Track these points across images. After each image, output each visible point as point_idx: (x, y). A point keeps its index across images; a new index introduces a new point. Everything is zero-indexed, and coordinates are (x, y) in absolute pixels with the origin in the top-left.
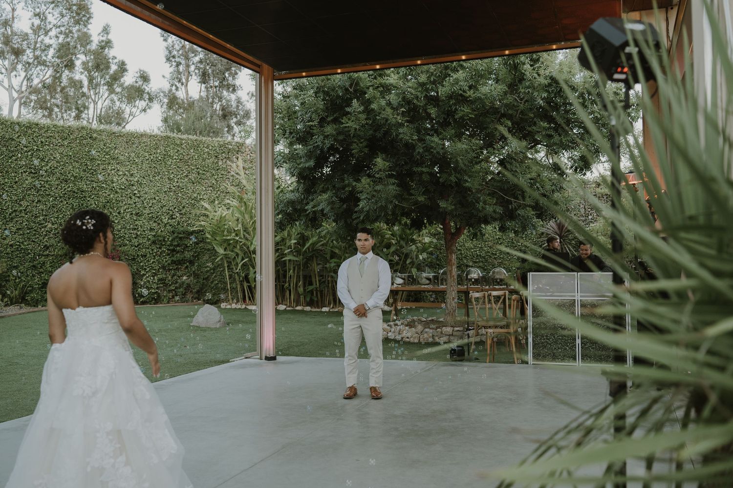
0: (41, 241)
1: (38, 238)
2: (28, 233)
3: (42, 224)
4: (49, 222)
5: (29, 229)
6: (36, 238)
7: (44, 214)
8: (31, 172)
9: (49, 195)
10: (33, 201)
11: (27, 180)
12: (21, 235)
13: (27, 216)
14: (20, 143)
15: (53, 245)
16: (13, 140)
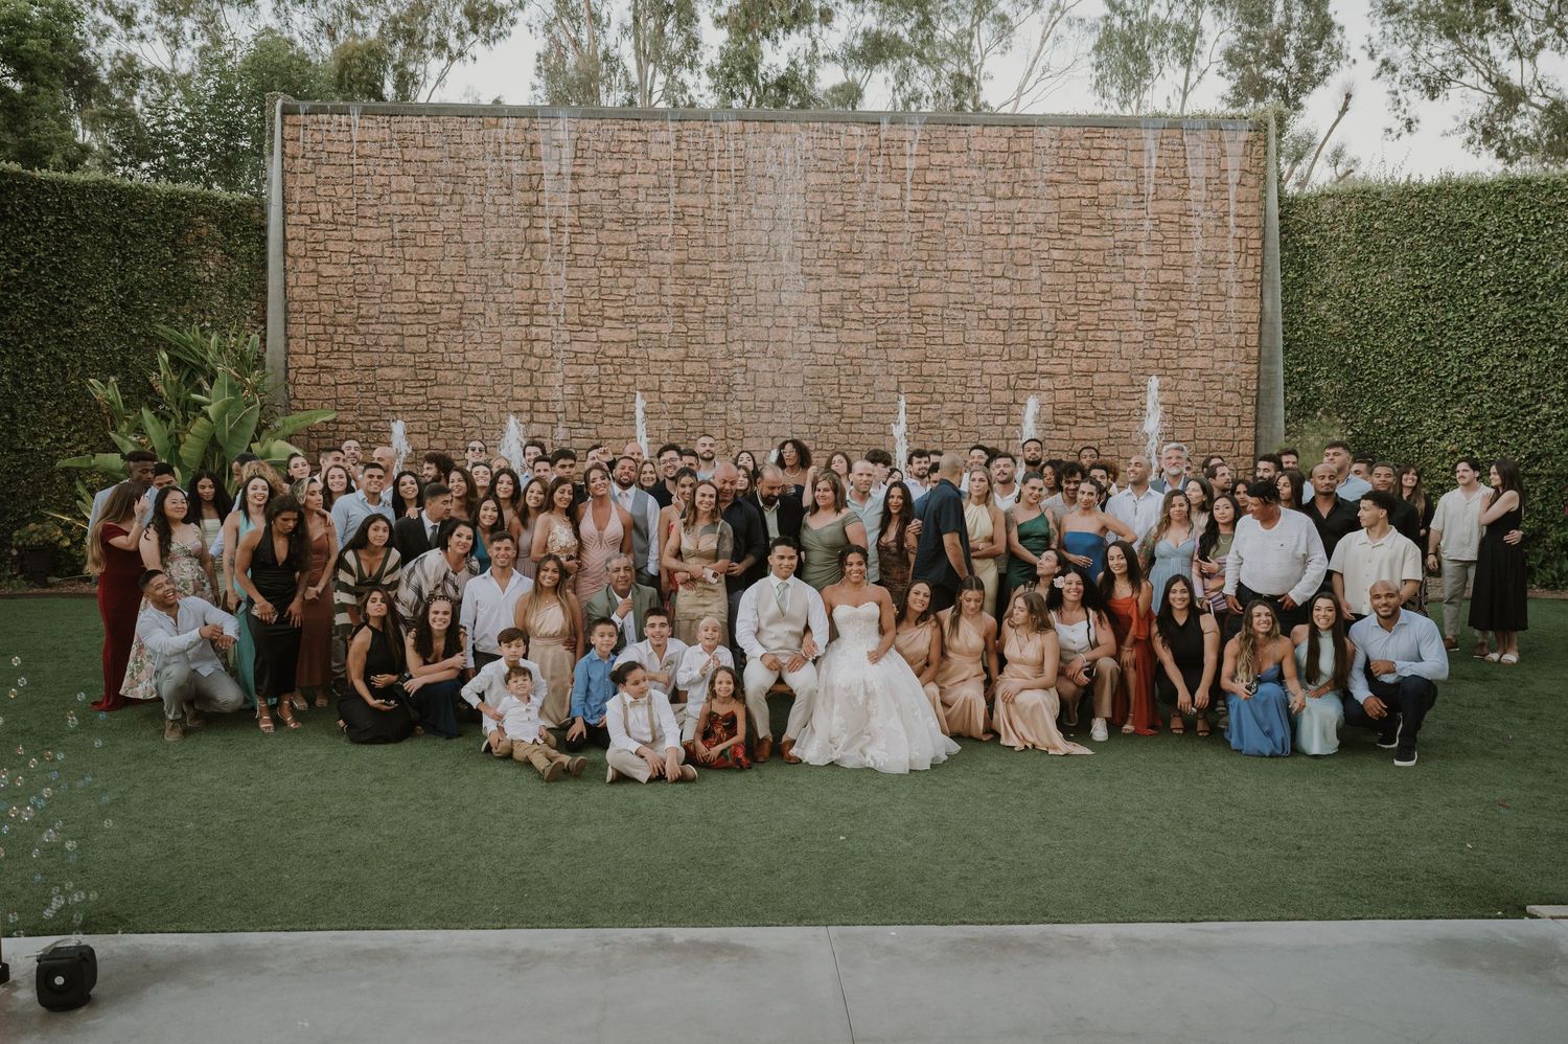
0: (1521, 445)
1: (1515, 436)
2: (1493, 427)
3: (1528, 406)
4: (1544, 401)
5: (1497, 417)
6: (1511, 438)
7: (1533, 382)
8: (1509, 293)
9: (1548, 339)
10: (1508, 357)
11: (1496, 310)
12: (1477, 429)
13: (1492, 389)
14: (1486, 230)
15: (1550, 454)
16: (1468, 225)
